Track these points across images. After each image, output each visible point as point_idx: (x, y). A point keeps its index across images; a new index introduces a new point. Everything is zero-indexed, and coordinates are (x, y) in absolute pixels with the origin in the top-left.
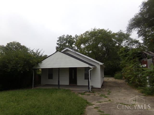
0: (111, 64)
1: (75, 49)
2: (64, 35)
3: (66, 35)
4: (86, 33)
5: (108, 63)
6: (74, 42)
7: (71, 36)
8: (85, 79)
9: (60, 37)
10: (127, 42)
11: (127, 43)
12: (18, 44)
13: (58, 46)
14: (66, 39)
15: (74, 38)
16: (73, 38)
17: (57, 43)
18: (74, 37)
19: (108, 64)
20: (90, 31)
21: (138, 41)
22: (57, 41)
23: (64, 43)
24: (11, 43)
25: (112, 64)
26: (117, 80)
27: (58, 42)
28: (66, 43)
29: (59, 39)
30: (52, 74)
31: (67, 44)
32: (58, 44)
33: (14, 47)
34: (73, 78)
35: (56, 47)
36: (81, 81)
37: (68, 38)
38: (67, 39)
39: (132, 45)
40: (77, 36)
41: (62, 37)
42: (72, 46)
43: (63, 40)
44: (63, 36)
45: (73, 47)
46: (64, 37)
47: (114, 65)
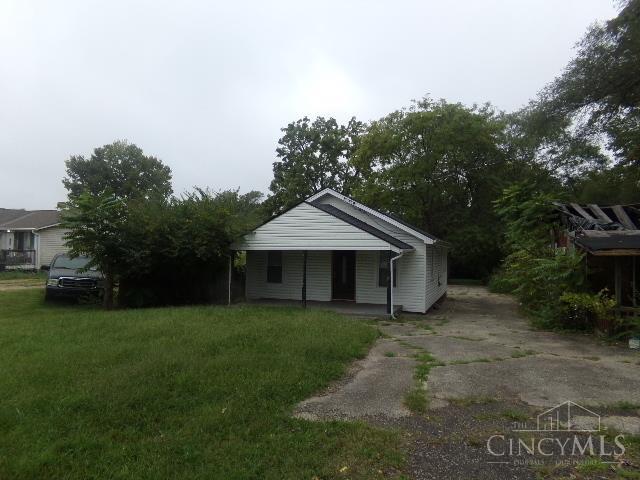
0: (480, 238)
1: (347, 174)
2: (306, 119)
3: (313, 119)
4: (390, 120)
5: (469, 233)
6: (345, 145)
7: (333, 122)
8: (381, 285)
9: (291, 126)
10: (553, 152)
11: (554, 156)
12: (134, 152)
13: (284, 160)
14: (313, 136)
15: (344, 131)
16: (339, 128)
17: (278, 150)
18: (343, 127)
19: (469, 236)
20: (408, 111)
21: (598, 148)
22: (280, 142)
23: (307, 151)
24: (107, 147)
25: (482, 239)
26: (495, 296)
27: (281, 146)
28: (314, 148)
29: (285, 133)
30: (280, 269)
31: (317, 154)
32: (281, 152)
33: (120, 162)
34: (344, 280)
35: (275, 164)
36: (367, 291)
37: (323, 130)
38: (318, 136)
39: (571, 166)
40: (355, 125)
41: (299, 126)
42: (335, 162)
43: (301, 137)
44: (301, 124)
45: (339, 167)
46: (305, 126)
47: (491, 242)
